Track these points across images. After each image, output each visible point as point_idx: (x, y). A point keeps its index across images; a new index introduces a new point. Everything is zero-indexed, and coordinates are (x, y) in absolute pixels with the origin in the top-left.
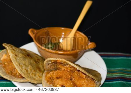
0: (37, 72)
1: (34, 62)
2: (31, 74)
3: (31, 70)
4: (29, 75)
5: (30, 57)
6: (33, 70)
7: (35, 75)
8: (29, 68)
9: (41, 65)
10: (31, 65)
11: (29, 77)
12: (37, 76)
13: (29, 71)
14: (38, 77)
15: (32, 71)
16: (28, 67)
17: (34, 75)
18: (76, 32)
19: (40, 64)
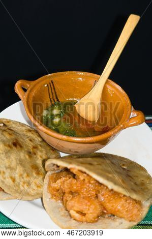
0: (32, 175)
1: (27, 157)
2: (21, 183)
3: (21, 175)
4: (17, 188)
5: (18, 146)
6: (25, 175)
7: (29, 184)
8: (17, 171)
9: (40, 158)
10: (21, 164)
11: (18, 192)
12: (33, 186)
13: (18, 177)
14: (35, 188)
15: (23, 178)
16: (15, 170)
17: (27, 186)
18: (107, 82)
19: (38, 157)
